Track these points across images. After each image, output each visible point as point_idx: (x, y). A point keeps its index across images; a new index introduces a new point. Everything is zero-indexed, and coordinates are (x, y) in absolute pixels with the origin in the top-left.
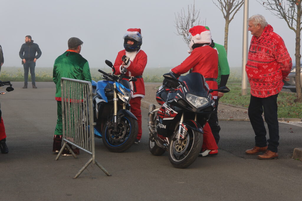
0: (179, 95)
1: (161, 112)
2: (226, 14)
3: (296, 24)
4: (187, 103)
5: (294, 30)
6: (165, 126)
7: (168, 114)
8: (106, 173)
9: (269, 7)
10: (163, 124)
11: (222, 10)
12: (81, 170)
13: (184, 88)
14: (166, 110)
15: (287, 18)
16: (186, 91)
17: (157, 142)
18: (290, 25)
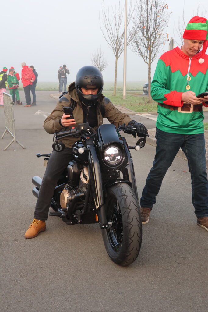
2: (116, 54)
3: (149, 60)
5: (147, 63)
8: (23, 148)
9: (134, 50)
11: (114, 52)
12: (8, 146)
15: (144, 57)
18: (146, 61)
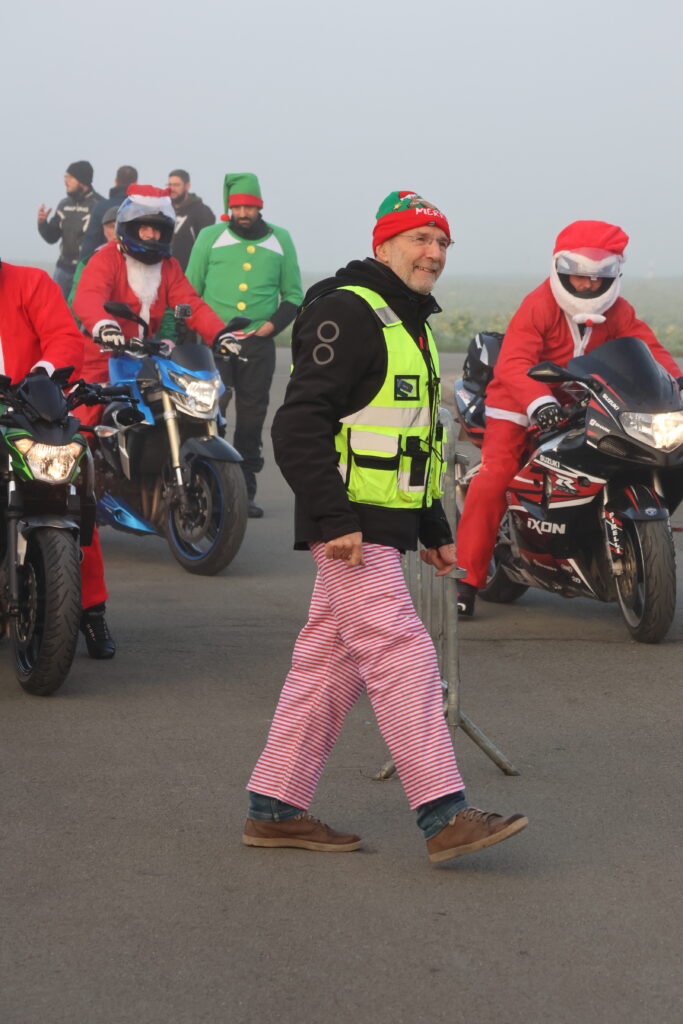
0: (598, 425)
1: (532, 482)
4: (627, 442)
6: (563, 526)
7: (567, 487)
8: (499, 764)
10: (553, 522)
13: (605, 396)
14: (558, 478)
16: (615, 406)
17: (519, 572)
